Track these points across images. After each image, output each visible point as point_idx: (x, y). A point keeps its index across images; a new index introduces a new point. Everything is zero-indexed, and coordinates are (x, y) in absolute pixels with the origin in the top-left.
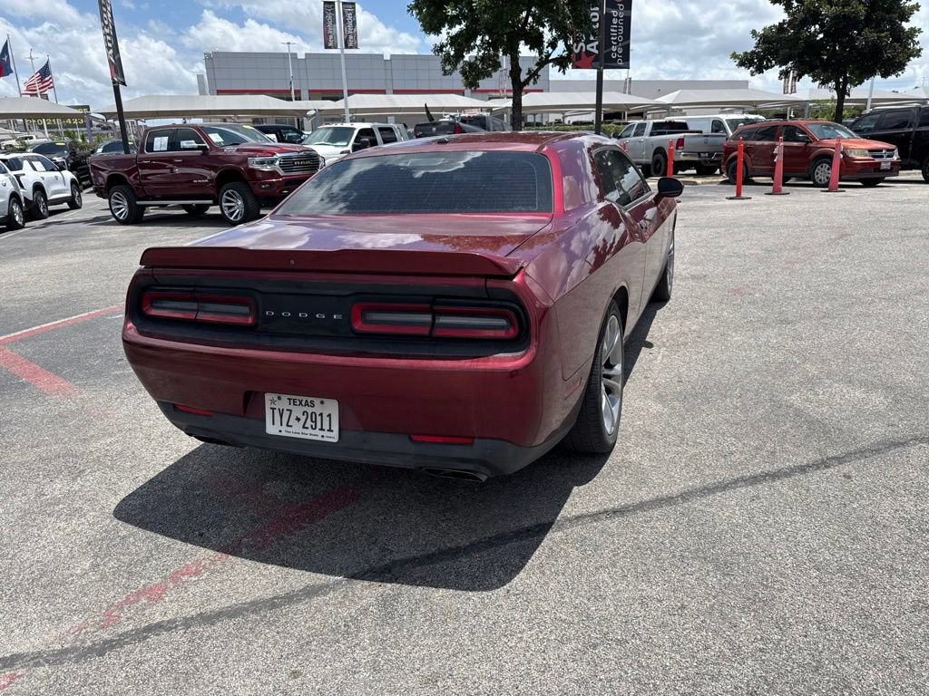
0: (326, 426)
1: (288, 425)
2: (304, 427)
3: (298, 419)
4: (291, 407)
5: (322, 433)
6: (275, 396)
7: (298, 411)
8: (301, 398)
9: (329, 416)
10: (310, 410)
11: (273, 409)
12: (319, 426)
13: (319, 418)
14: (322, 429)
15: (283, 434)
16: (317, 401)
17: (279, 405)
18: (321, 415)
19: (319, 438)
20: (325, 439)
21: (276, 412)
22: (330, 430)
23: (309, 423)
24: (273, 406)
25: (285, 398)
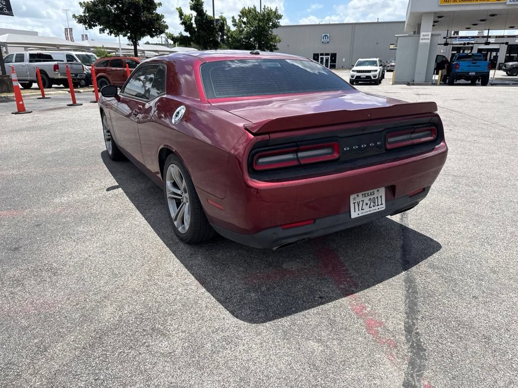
0: (380, 203)
1: (362, 210)
2: (370, 207)
3: (367, 204)
4: (364, 199)
5: (378, 207)
6: (355, 195)
7: (366, 200)
8: (367, 192)
9: (381, 197)
10: (372, 197)
11: (354, 203)
12: (376, 204)
13: (376, 200)
14: (378, 205)
15: (360, 215)
16: (375, 191)
17: (358, 200)
18: (377, 197)
19: (377, 210)
20: (380, 210)
21: (356, 204)
22: (382, 204)
23: (372, 204)
24: (355, 201)
25: (360, 195)
